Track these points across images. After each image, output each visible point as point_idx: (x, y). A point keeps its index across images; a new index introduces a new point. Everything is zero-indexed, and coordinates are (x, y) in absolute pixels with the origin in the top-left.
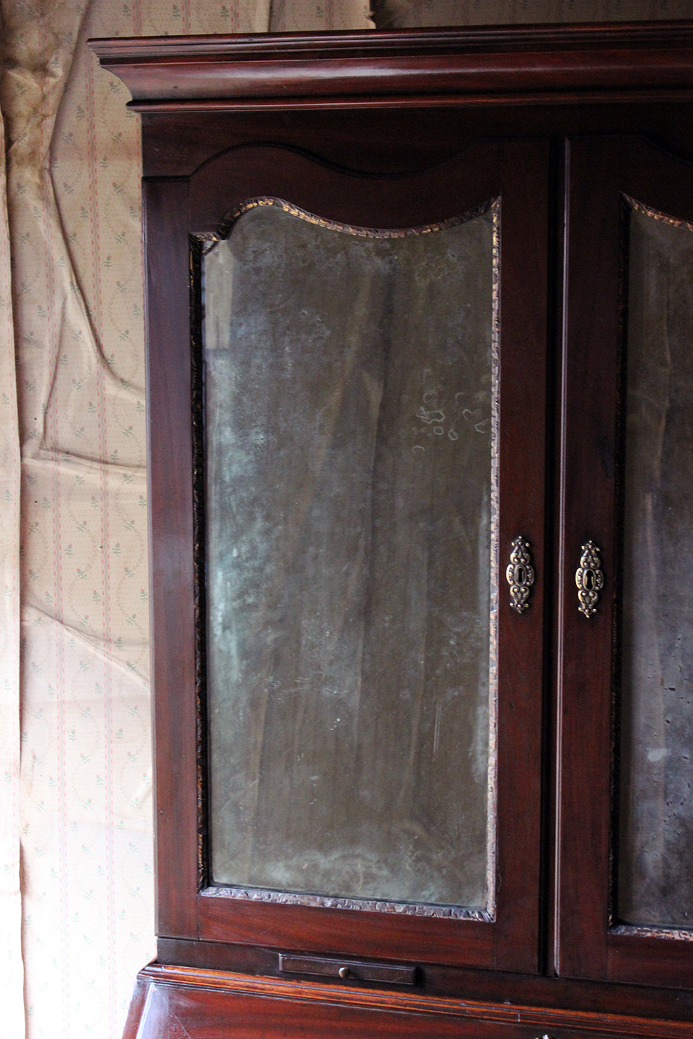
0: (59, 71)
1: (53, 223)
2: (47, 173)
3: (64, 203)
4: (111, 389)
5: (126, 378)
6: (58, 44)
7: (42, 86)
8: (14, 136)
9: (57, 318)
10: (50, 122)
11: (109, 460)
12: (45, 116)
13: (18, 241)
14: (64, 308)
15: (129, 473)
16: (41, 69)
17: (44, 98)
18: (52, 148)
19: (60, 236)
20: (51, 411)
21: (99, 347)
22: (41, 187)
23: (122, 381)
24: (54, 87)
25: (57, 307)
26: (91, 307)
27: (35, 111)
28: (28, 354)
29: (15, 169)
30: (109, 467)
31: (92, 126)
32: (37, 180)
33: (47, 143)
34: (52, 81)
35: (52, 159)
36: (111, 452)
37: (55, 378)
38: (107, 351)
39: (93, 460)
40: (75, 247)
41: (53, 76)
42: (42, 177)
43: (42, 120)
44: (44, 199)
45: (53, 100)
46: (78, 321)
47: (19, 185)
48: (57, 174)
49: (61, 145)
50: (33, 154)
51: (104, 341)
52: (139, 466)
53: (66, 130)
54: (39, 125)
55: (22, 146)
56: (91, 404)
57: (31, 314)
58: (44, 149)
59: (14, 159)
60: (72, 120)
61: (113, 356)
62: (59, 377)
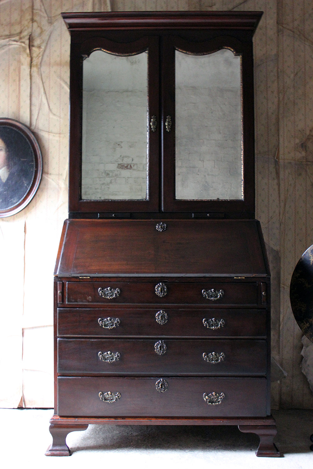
0: (43, 47)
1: (40, 79)
2: (39, 69)
3: (43, 75)
4: (51, 116)
5: (55, 114)
6: (43, 42)
7: (39, 50)
8: (33, 61)
9: (40, 100)
10: (41, 58)
11: (50, 132)
12: (40, 57)
13: (32, 84)
14: (42, 98)
15: (54, 135)
16: (39, 47)
17: (40, 53)
18: (41, 63)
19: (41, 82)
20: (37, 121)
21: (49, 107)
22: (38, 72)
23: (54, 114)
24: (42, 50)
25: (40, 97)
26: (48, 97)
27: (38, 56)
28: (33, 108)
29: (32, 68)
30: (50, 133)
31: (50, 59)
32: (37, 70)
33: (40, 62)
34: (41, 50)
35: (41, 66)
36: (51, 130)
37: (39, 113)
38: (51, 107)
39: (46, 132)
40: (45, 85)
41: (42, 48)
42: (38, 70)
43: (39, 58)
44: (38, 74)
45: (41, 54)
46: (44, 101)
47: (33, 71)
48: (42, 69)
49: (43, 63)
50: (37, 65)
51: (50, 105)
52: (57, 133)
53: (44, 60)
54: (38, 58)
55: (34, 63)
56: (47, 119)
57: (34, 99)
58: (39, 64)
59: (32, 66)
60: (45, 58)
61: (52, 108)
62: (40, 113)
